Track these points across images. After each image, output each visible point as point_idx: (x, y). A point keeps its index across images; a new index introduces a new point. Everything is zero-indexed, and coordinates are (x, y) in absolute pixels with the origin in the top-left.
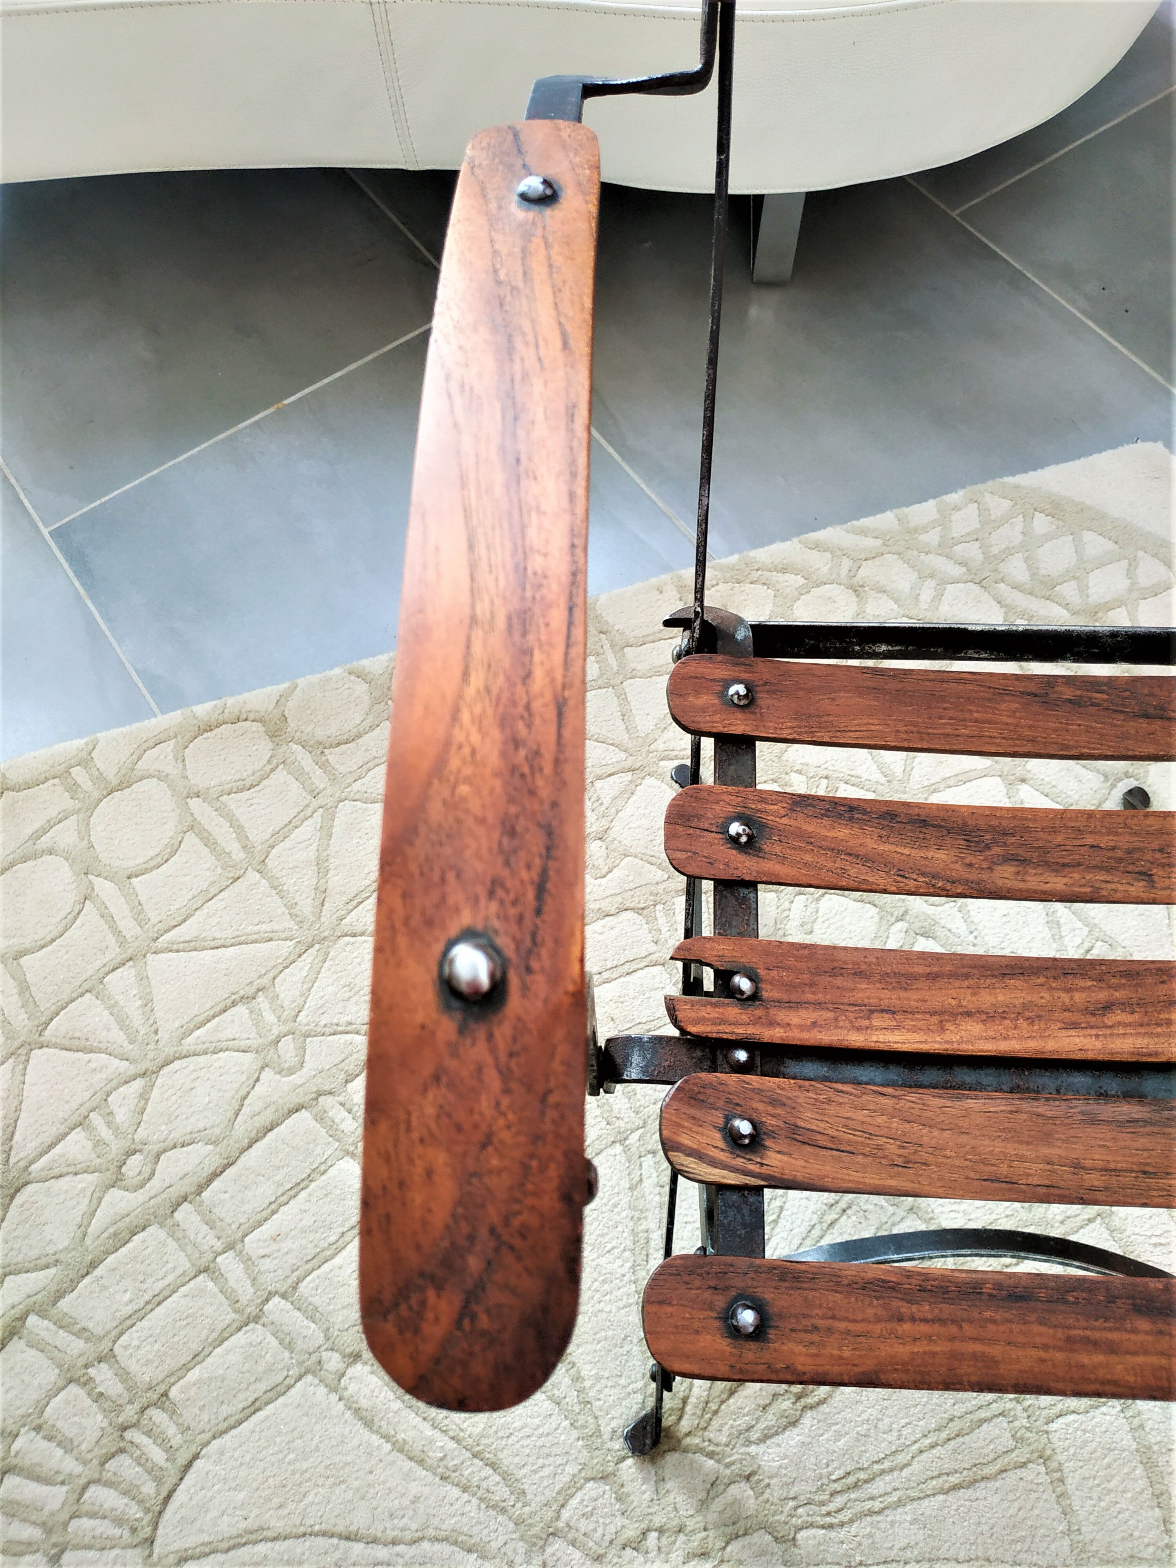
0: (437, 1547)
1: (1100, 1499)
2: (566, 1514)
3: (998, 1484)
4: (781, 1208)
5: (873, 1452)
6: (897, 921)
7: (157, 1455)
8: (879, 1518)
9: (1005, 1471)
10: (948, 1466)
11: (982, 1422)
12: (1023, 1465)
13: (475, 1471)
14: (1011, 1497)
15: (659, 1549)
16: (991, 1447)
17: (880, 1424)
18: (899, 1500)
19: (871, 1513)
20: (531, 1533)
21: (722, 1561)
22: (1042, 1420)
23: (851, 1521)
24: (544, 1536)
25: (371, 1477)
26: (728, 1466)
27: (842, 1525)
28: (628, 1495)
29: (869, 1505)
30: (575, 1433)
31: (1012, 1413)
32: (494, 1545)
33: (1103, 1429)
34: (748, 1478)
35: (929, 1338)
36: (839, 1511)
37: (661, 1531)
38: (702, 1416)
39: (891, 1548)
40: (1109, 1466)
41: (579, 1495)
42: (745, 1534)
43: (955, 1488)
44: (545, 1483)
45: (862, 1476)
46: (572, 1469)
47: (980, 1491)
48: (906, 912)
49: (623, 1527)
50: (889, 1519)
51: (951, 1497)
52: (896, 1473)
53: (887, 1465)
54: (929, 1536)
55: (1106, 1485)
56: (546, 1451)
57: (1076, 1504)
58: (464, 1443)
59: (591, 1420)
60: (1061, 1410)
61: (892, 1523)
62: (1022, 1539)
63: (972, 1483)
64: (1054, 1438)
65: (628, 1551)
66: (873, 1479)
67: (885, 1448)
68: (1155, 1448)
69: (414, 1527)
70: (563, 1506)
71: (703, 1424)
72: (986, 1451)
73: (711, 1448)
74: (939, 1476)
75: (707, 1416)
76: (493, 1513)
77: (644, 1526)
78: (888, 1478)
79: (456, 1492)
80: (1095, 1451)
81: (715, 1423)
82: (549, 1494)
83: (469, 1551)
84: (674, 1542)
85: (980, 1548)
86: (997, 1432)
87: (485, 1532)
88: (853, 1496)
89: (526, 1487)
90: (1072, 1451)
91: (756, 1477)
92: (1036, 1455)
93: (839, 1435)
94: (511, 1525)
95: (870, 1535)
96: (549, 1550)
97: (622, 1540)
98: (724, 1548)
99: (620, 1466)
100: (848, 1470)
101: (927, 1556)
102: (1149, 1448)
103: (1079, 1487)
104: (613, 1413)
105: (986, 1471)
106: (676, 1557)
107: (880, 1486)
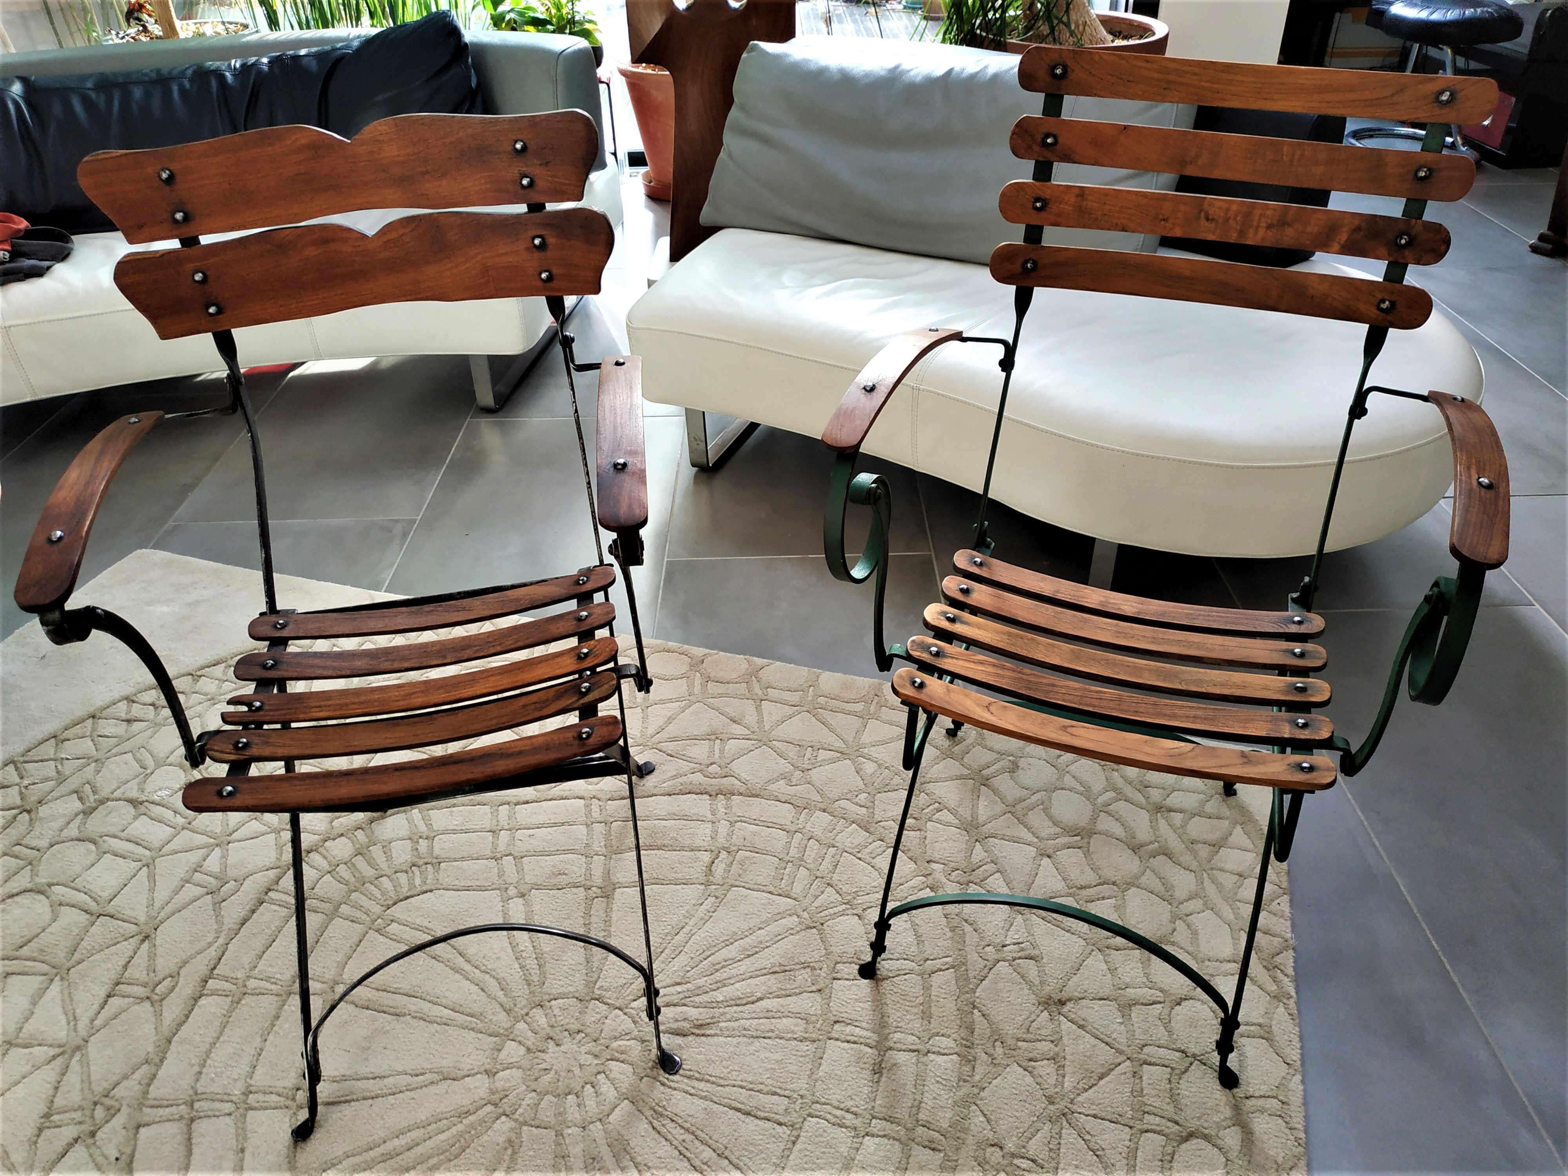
0: (492, 979)
1: (806, 1163)
2: (553, 1002)
3: (760, 1123)
4: (757, 953)
6: (922, 876)
7: (418, 881)
9: (769, 1120)
10: (742, 1099)
11: (774, 1094)
12: (780, 1124)
13: (532, 964)
14: (763, 1132)
15: (580, 1041)
16: (771, 1106)
17: (724, 1062)
18: (706, 1096)
19: (686, 1092)
20: (533, 1000)
21: (602, 1064)
22: (807, 1112)
23: (675, 1089)
24: (537, 1004)
27: (670, 1087)
28: (586, 1013)
32: (514, 994)
33: (835, 1137)
34: (643, 1042)
36: (673, 1081)
39: (684, 1111)
40: (824, 1153)
44: (556, 986)
45: (697, 1075)
46: (571, 989)
47: (749, 1119)
48: (930, 874)
50: (694, 1100)
51: (731, 1112)
52: (714, 1086)
53: (713, 1079)
54: (706, 1119)
55: (815, 1159)
57: (791, 1157)
59: (596, 976)
61: (693, 1103)
62: (751, 1152)
63: (748, 1114)
64: (806, 1123)
65: (567, 1033)
66: (701, 1080)
67: (718, 1073)
68: (856, 1162)
69: (489, 967)
70: (555, 999)
72: (767, 1106)
74: (734, 1100)
76: (524, 982)
77: (582, 1028)
78: (708, 1085)
79: (517, 966)
80: (823, 1142)
82: (554, 992)
83: (502, 990)
84: (589, 1043)
85: (727, 1141)
86: (780, 1102)
87: (515, 987)
89: (547, 982)
90: (810, 1135)
92: (790, 1124)
93: (700, 1053)
94: (528, 992)
95: (679, 1100)
96: (534, 1010)
97: (568, 1027)
98: (608, 1060)
101: (698, 1126)
102: (853, 1160)
103: (800, 1151)
104: (608, 980)
105: (759, 1113)
106: (584, 1049)
107: (702, 1085)
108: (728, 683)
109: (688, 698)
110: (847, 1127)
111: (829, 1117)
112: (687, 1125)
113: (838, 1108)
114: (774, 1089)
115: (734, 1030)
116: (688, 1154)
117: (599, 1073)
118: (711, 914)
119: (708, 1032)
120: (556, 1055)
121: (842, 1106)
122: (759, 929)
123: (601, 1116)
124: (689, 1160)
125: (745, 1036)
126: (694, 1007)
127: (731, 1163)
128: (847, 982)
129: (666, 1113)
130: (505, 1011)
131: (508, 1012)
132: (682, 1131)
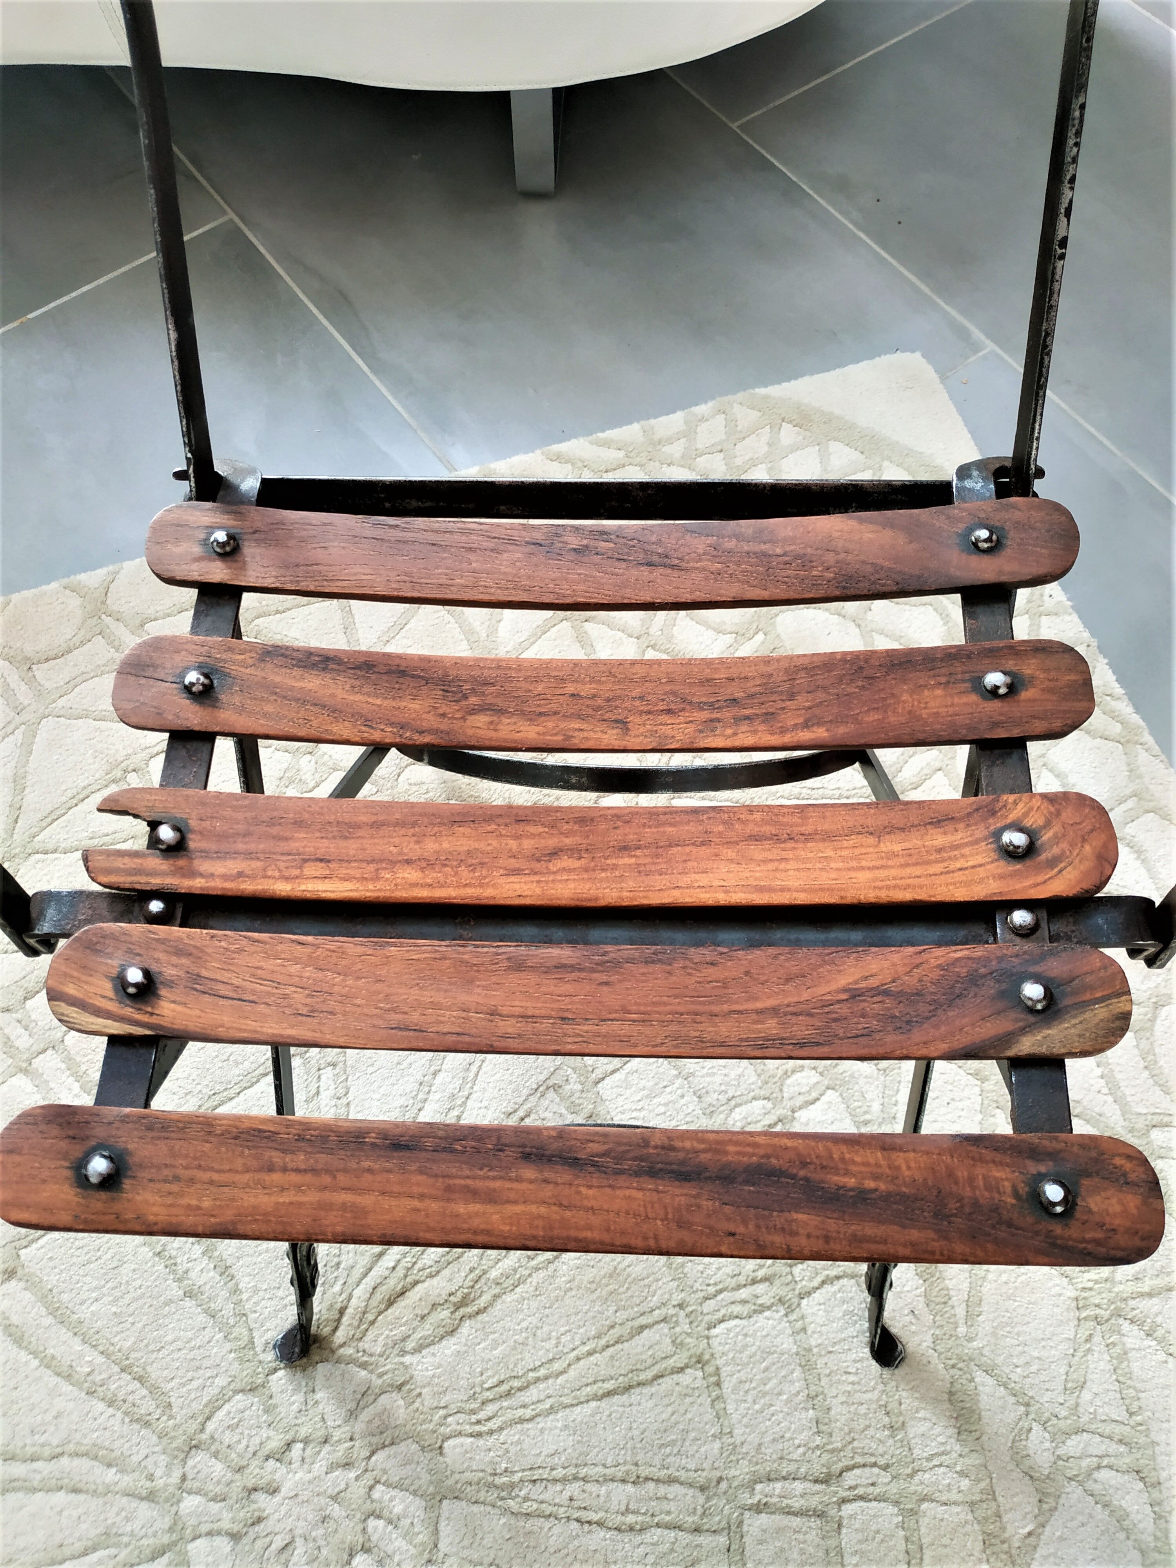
0: (77, 1461)
1: (755, 1402)
2: (211, 1426)
3: (653, 1390)
5: (530, 1361)
8: (530, 1425)
9: (662, 1376)
10: (603, 1373)
11: (642, 1328)
12: (681, 1370)
13: (123, 1385)
14: (666, 1401)
15: (303, 1459)
16: (650, 1353)
17: (539, 1332)
18: (551, 1408)
19: (522, 1421)
20: (174, 1445)
21: (366, 1471)
22: (704, 1325)
23: (501, 1429)
24: (187, 1449)
25: (15, 1394)
26: (380, 1376)
27: (491, 1432)
28: (275, 1406)
29: (520, 1412)
30: (228, 1346)
31: (674, 1319)
32: (135, 1459)
33: (764, 1333)
34: (399, 1388)
35: (298, 1188)
36: (489, 1419)
37: (306, 1441)
38: (358, 1327)
39: (539, 1454)
40: (767, 1369)
41: (227, 1407)
42: (393, 1444)
43: (609, 1394)
44: (193, 1396)
45: (516, 1384)
46: (221, 1381)
47: (635, 1395)
49: (268, 1438)
50: (540, 1426)
51: (604, 1403)
52: (551, 1381)
53: (542, 1372)
54: (578, 1442)
55: (762, 1388)
56: (198, 1364)
57: (730, 1408)
58: (113, 1358)
59: (245, 1332)
60: (724, 1316)
61: (542, 1431)
62: (673, 1443)
63: (628, 1388)
64: (714, 1342)
65: (271, 1462)
66: (527, 1387)
67: (542, 1356)
68: (815, 1350)
69: (55, 1442)
70: (209, 1418)
71: (358, 1335)
72: (644, 1357)
73: (365, 1359)
74: (595, 1382)
75: (363, 1327)
76: (136, 1426)
77: (289, 1437)
78: (542, 1386)
79: (101, 1406)
80: (755, 1354)
81: (370, 1335)
82: (196, 1407)
83: (109, 1465)
84: (319, 1452)
85: (629, 1452)
86: (658, 1337)
87: (127, 1445)
88: (505, 1404)
89: (172, 1400)
90: (731, 1355)
91: (408, 1387)
92: (694, 1360)
93: (495, 1345)
94: (154, 1438)
95: (519, 1442)
96: (190, 1463)
97: (265, 1451)
98: (369, 1457)
99: (270, 1378)
100: (502, 1378)
101: (574, 1462)
102: (809, 1350)
103: (735, 1390)
104: (268, 1325)
105: (643, 1377)
106: (319, 1467)
107: (533, 1393)
108: (69, 651)
109: (18, 720)
110: (769, 1308)
111: (737, 1309)
112: (559, 1473)
113: (738, 1287)
114: (637, 1323)
115: (515, 1270)
116: (595, 1517)
117: (371, 1488)
118: (344, 1101)
119: (482, 1302)
120: (284, 1509)
121: (742, 1280)
122: (435, 1074)
123: (426, 1556)
124: (600, 1524)
125: (537, 1269)
126: (431, 1276)
127: (658, 1481)
128: (617, 1076)
129: (516, 1478)
130: (142, 1499)
131: (150, 1497)
132: (559, 1487)
